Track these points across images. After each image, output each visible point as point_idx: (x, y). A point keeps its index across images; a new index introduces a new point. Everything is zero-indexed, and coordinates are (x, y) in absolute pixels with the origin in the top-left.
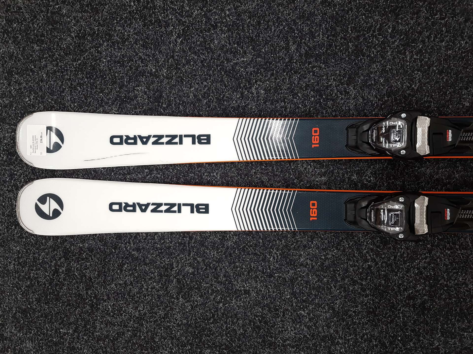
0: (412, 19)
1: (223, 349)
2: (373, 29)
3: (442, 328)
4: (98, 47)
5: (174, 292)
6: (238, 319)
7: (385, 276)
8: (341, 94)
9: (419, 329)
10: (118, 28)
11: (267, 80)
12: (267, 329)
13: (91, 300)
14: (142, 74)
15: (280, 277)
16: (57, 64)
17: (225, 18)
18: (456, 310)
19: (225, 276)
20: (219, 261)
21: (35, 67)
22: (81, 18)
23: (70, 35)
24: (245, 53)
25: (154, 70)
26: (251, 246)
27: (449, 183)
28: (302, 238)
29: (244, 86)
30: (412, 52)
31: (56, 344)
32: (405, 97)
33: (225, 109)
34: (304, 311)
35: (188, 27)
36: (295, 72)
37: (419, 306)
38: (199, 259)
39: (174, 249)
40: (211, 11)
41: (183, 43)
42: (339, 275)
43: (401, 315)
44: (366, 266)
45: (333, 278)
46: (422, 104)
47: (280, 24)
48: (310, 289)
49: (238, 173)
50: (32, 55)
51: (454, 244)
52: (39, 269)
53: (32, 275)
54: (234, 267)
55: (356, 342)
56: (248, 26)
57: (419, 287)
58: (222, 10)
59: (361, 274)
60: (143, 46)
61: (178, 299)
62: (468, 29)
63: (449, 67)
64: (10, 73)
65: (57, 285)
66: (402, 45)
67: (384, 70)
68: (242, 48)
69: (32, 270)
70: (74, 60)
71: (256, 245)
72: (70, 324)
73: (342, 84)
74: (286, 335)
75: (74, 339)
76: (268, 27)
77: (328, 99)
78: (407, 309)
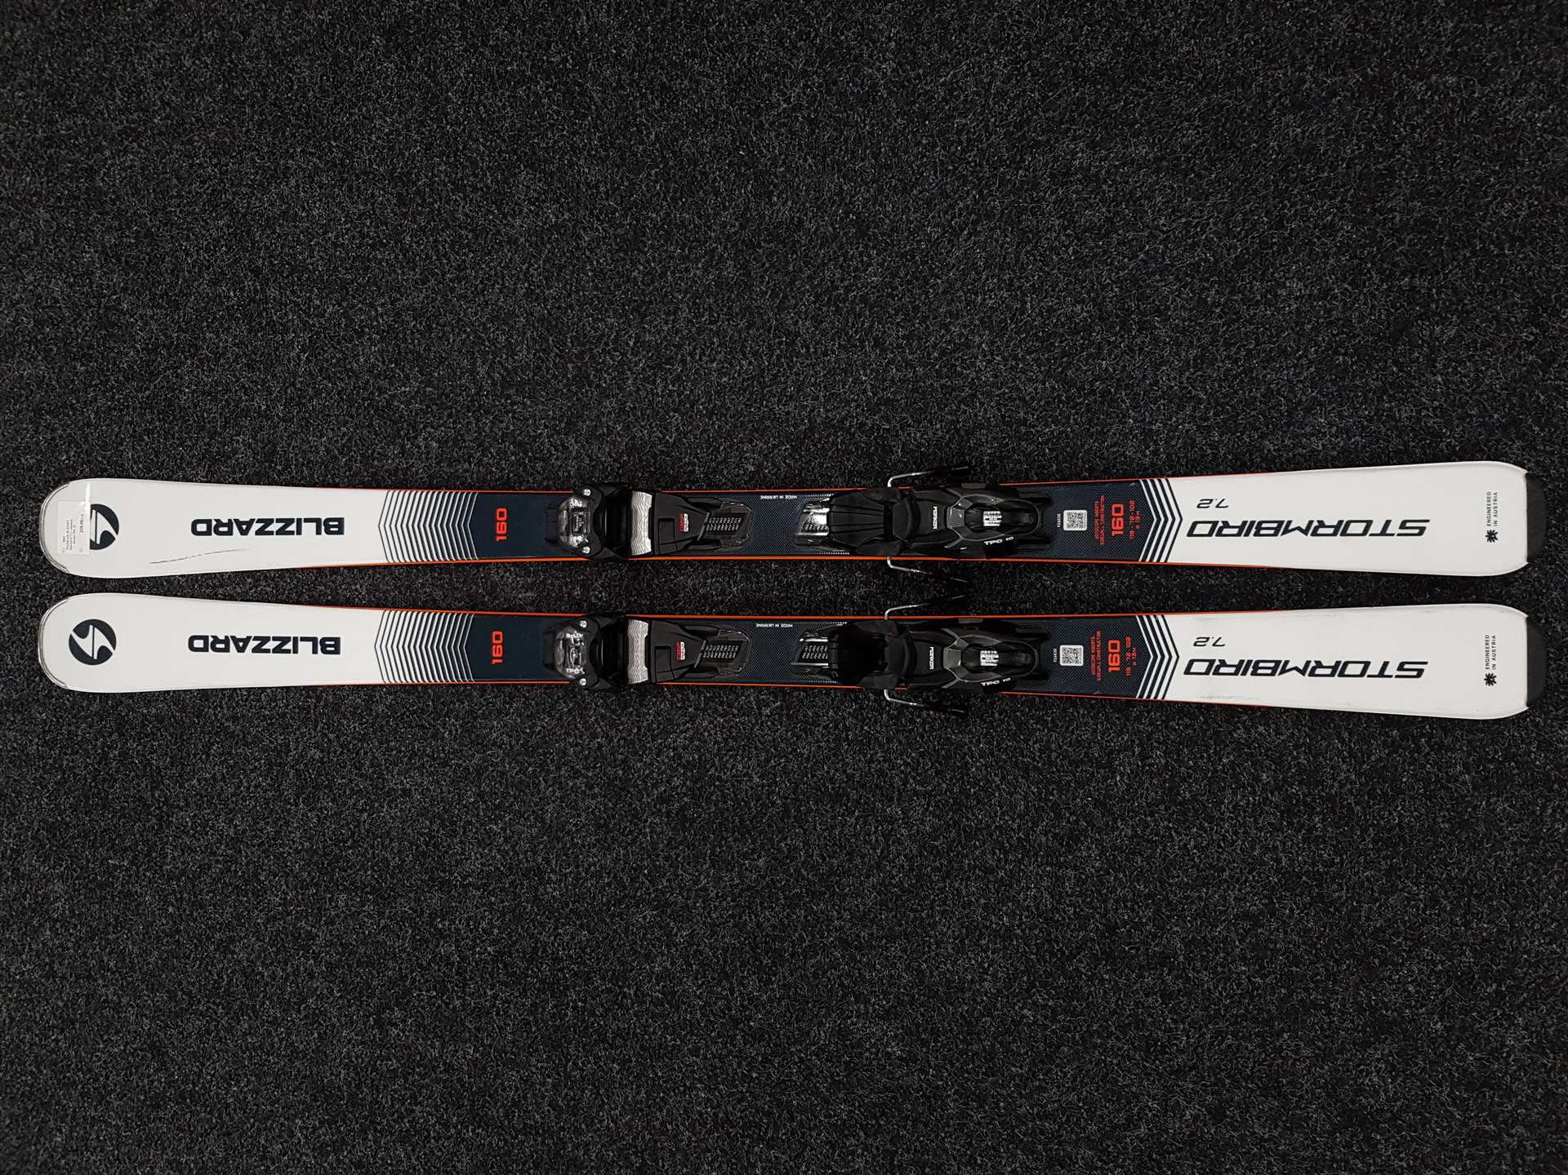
0: (666, 323)
1: (367, 893)
2: (605, 339)
3: (713, 853)
4: (178, 368)
5: (289, 793)
6: (391, 840)
7: (624, 761)
8: (556, 450)
9: (678, 856)
10: (208, 335)
11: (442, 425)
12: (439, 857)
13: (159, 808)
14: (245, 413)
15: (460, 766)
16: (113, 397)
17: (376, 318)
18: (734, 821)
19: (372, 765)
20: (363, 738)
21: (78, 402)
22: (152, 318)
23: (133, 346)
24: (407, 377)
25: (263, 407)
26: (415, 712)
27: (722, 602)
28: (495, 697)
29: (406, 435)
30: (666, 379)
31: (101, 886)
32: (655, 456)
33: (375, 474)
34: (496, 824)
35: (318, 333)
36: (487, 412)
37: (677, 815)
38: (331, 736)
39: (292, 718)
40: (353, 306)
41: (310, 361)
42: (552, 761)
43: (648, 830)
44: (594, 745)
45: (544, 764)
46: (681, 467)
47: (462, 330)
48: (507, 787)
49: (395, 585)
50: (73, 381)
51: (731, 706)
52: (77, 752)
53: (65, 762)
54: (387, 750)
55: (577, 879)
56: (413, 333)
57: (676, 782)
58: (372, 306)
59: (586, 758)
60: (248, 365)
61: (297, 805)
62: (753, 340)
63: (723, 404)
64: (38, 411)
65: (104, 780)
66: (651, 368)
67: (622, 410)
68: (403, 371)
69: (66, 754)
70: (140, 390)
71: (423, 709)
72: (125, 850)
73: (559, 433)
74: (467, 867)
75: (130, 876)
76: (444, 334)
77: (536, 458)
78: (657, 820)
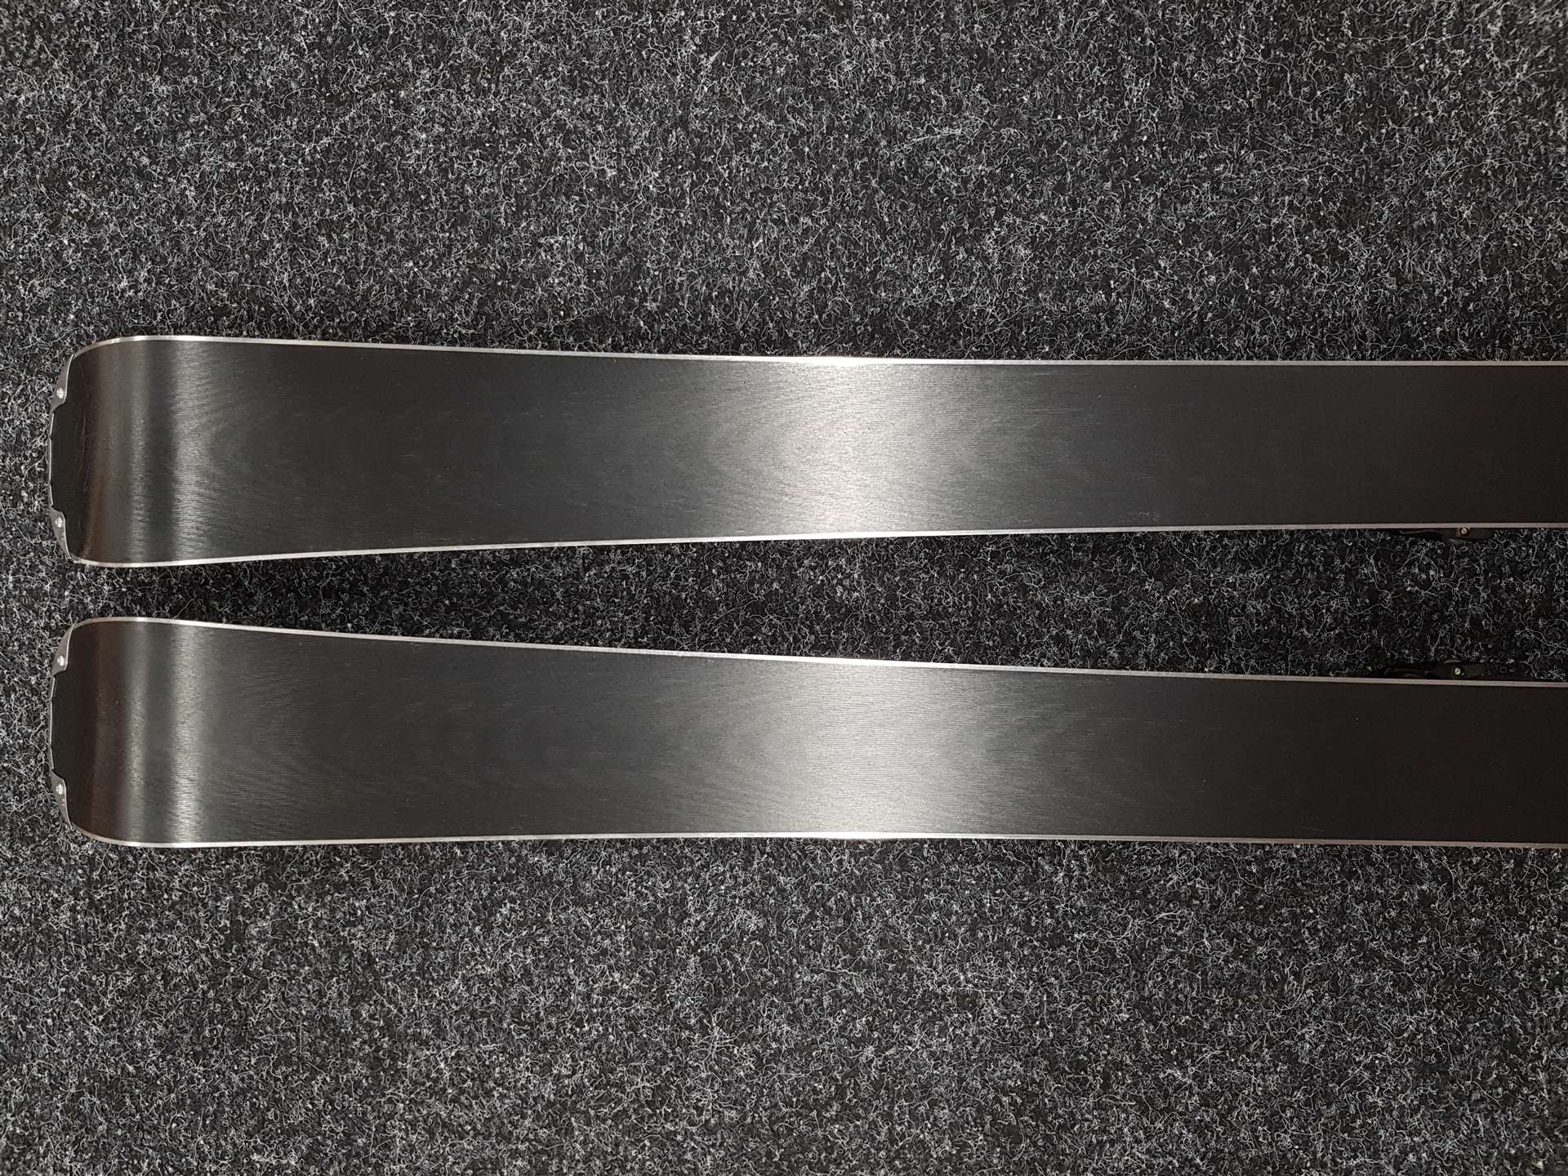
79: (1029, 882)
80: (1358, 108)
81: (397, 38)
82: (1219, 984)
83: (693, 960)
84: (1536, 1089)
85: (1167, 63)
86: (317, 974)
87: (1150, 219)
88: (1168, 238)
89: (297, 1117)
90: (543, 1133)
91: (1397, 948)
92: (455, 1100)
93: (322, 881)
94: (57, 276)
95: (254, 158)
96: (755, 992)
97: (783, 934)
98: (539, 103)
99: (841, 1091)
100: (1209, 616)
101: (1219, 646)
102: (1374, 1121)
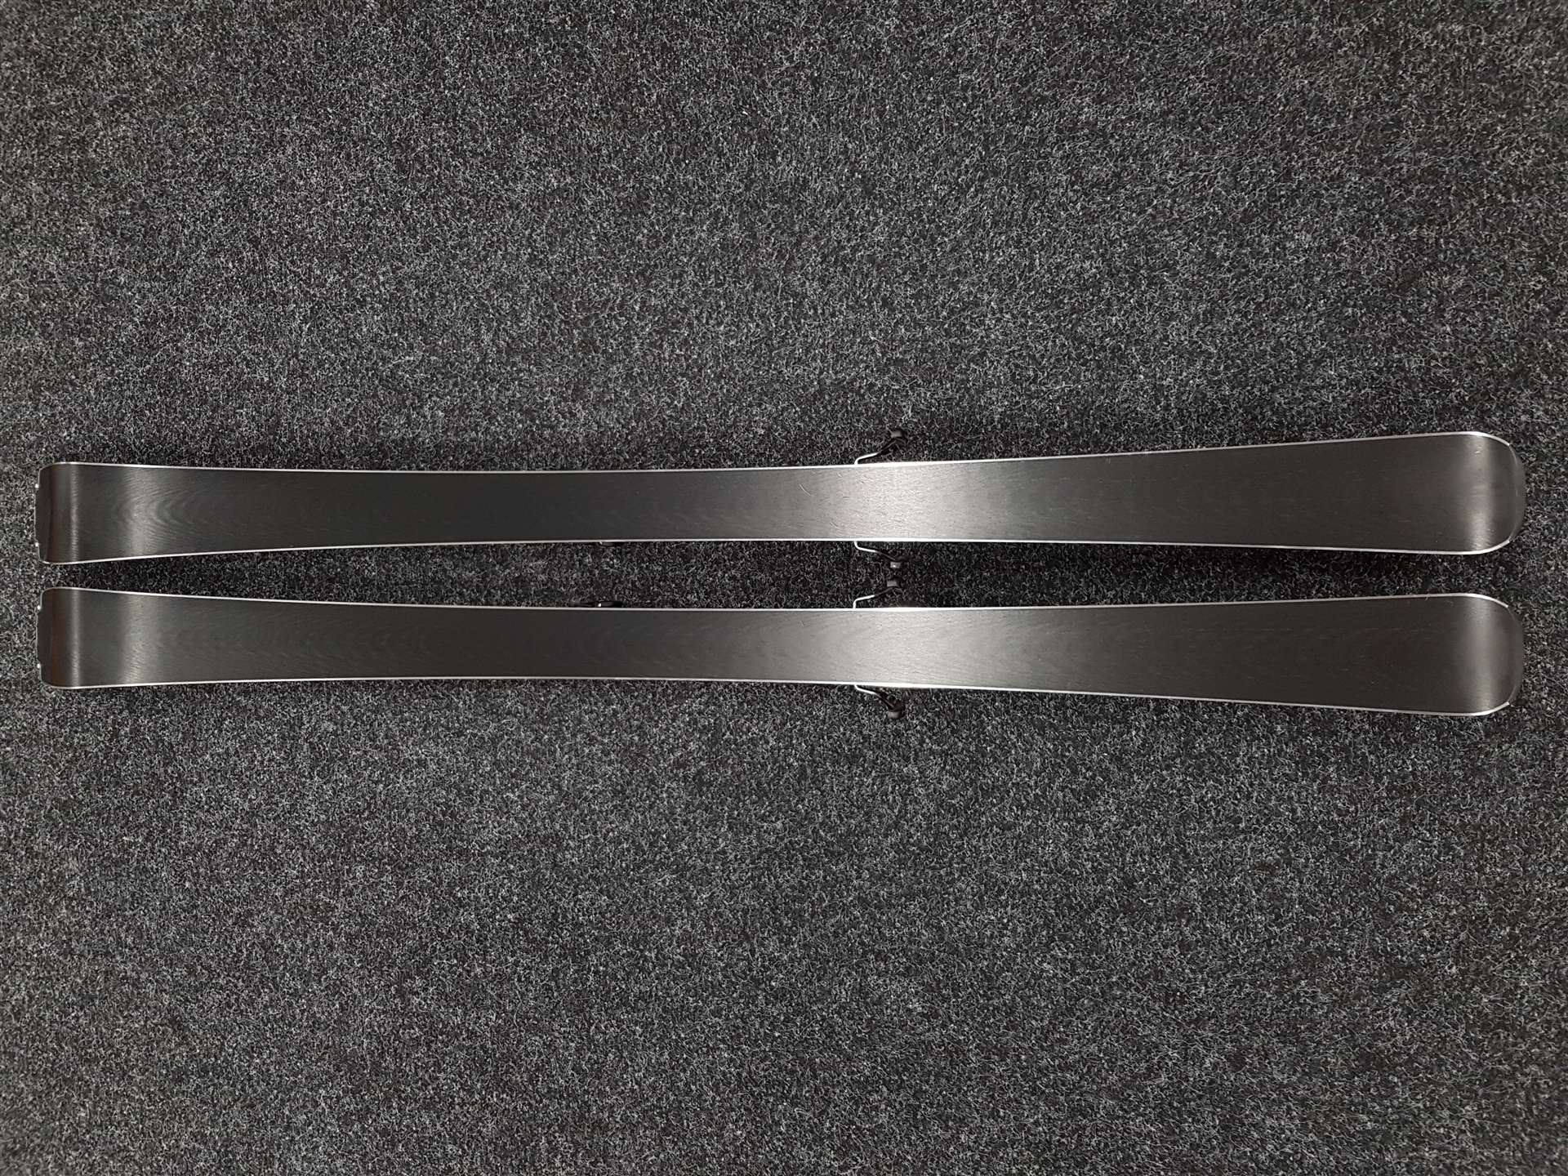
79: (448, 707)
80: (580, 345)
81: (177, 319)
82: (528, 753)
83: (306, 746)
84: (662, 800)
85: (499, 325)
86: (149, 752)
87: (494, 398)
88: (502, 408)
89: (142, 820)
90: (245, 826)
91: (603, 736)
92: (208, 811)
93: (151, 709)
94: (37, 431)
95: (118, 375)
96: (332, 760)
97: (344, 733)
98: (236, 348)
99: (369, 805)
100: (521, 581)
101: (527, 596)
102: (595, 817)
